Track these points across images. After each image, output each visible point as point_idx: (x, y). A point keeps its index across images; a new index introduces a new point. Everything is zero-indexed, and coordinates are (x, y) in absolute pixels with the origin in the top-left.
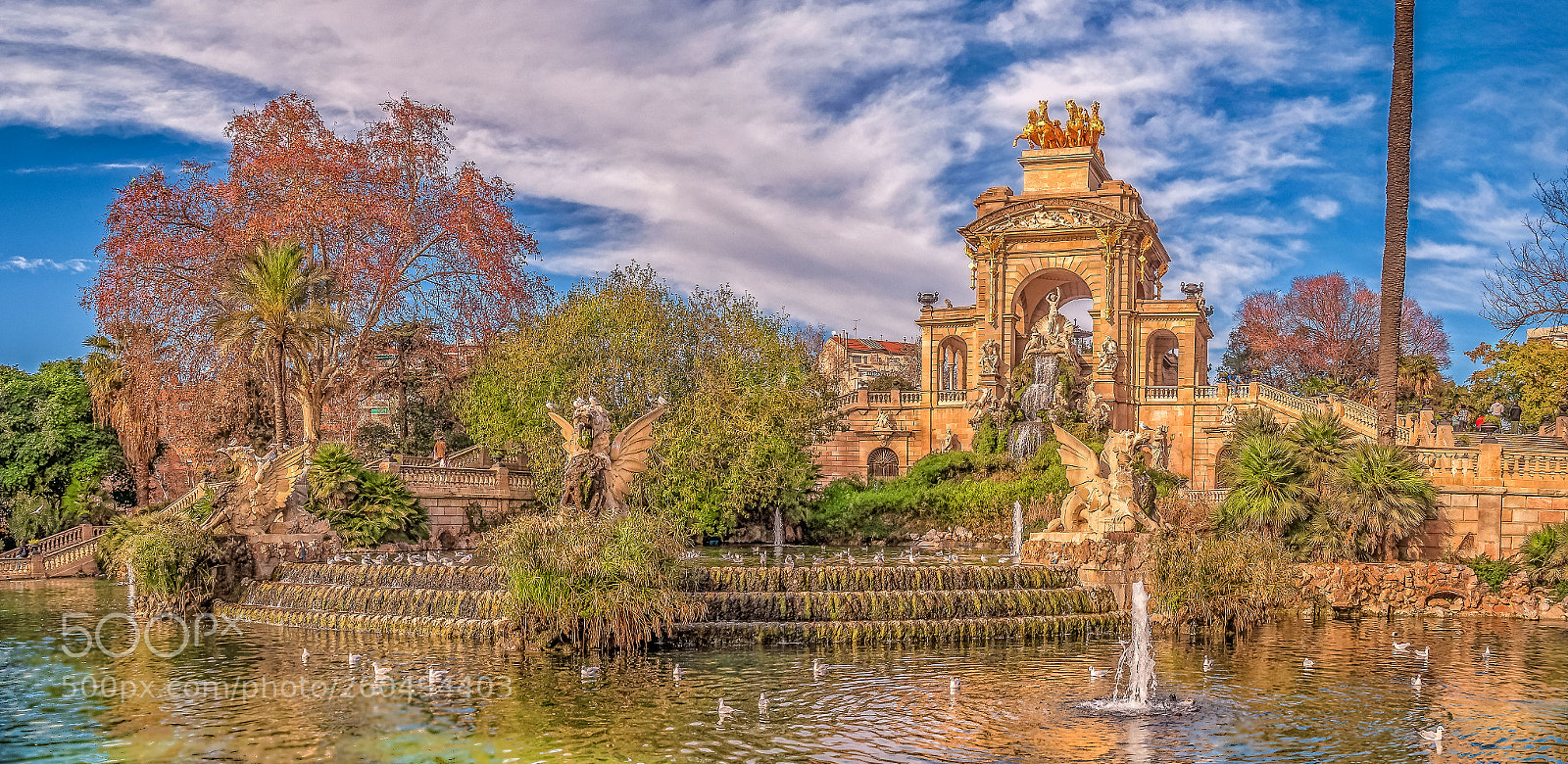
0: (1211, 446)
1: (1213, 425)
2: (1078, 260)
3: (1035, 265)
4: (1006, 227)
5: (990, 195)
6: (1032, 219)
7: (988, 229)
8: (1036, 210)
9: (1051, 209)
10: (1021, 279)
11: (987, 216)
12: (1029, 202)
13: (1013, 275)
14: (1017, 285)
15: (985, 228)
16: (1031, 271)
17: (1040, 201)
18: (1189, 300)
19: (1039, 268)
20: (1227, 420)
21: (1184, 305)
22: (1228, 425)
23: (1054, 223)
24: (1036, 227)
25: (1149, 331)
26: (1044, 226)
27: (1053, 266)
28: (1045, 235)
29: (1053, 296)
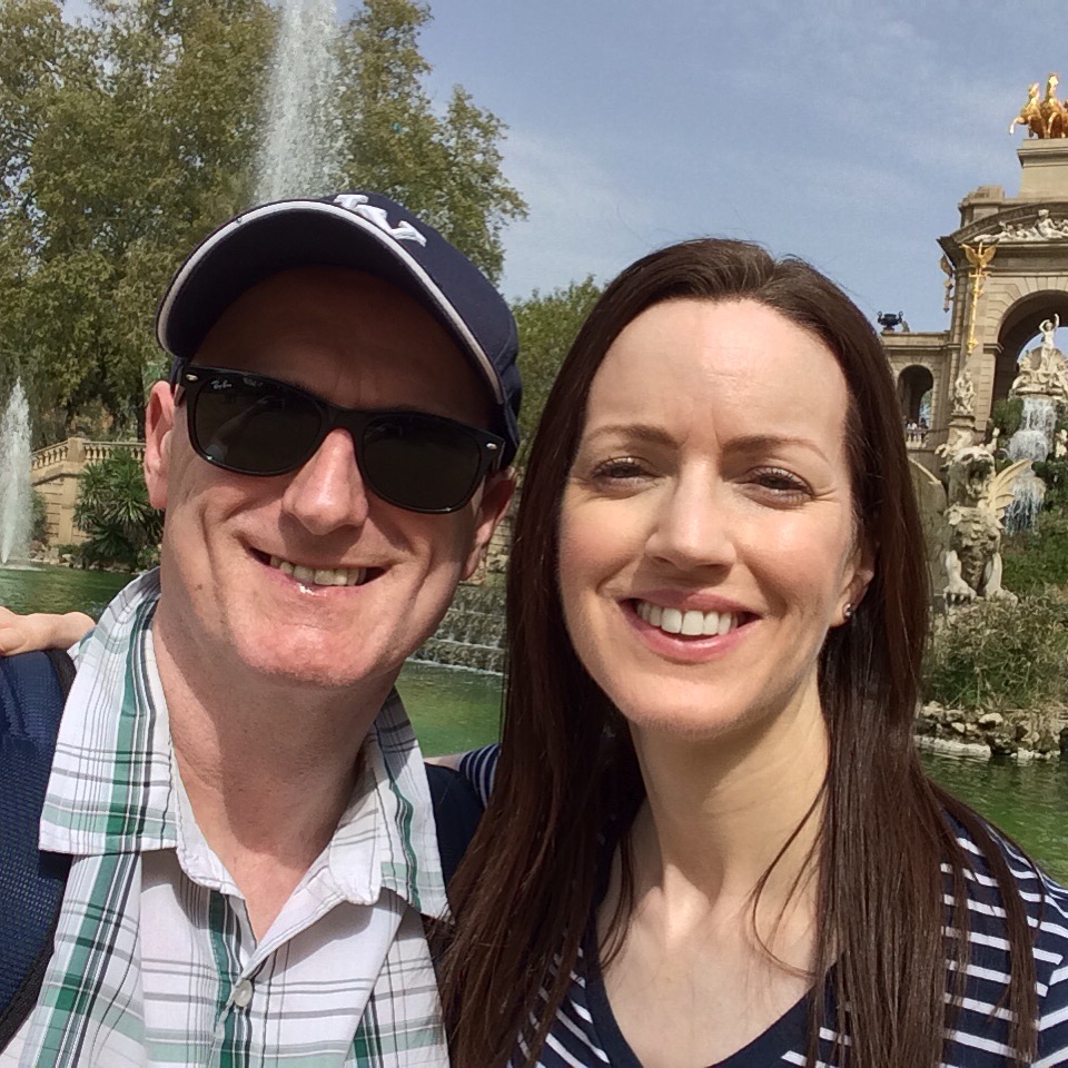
3: (1028, 285)
4: (1002, 237)
5: (981, 195)
6: (1034, 230)
7: (976, 239)
8: (1039, 218)
9: (1057, 217)
10: (1010, 303)
11: (976, 224)
12: (1031, 207)
13: (999, 297)
14: (1004, 309)
15: (972, 238)
16: (1024, 294)
17: (1042, 206)
19: (1034, 290)
23: (1060, 235)
24: (1039, 238)
26: (1049, 237)
27: (1052, 287)
28: (1046, 248)
29: (1049, 325)
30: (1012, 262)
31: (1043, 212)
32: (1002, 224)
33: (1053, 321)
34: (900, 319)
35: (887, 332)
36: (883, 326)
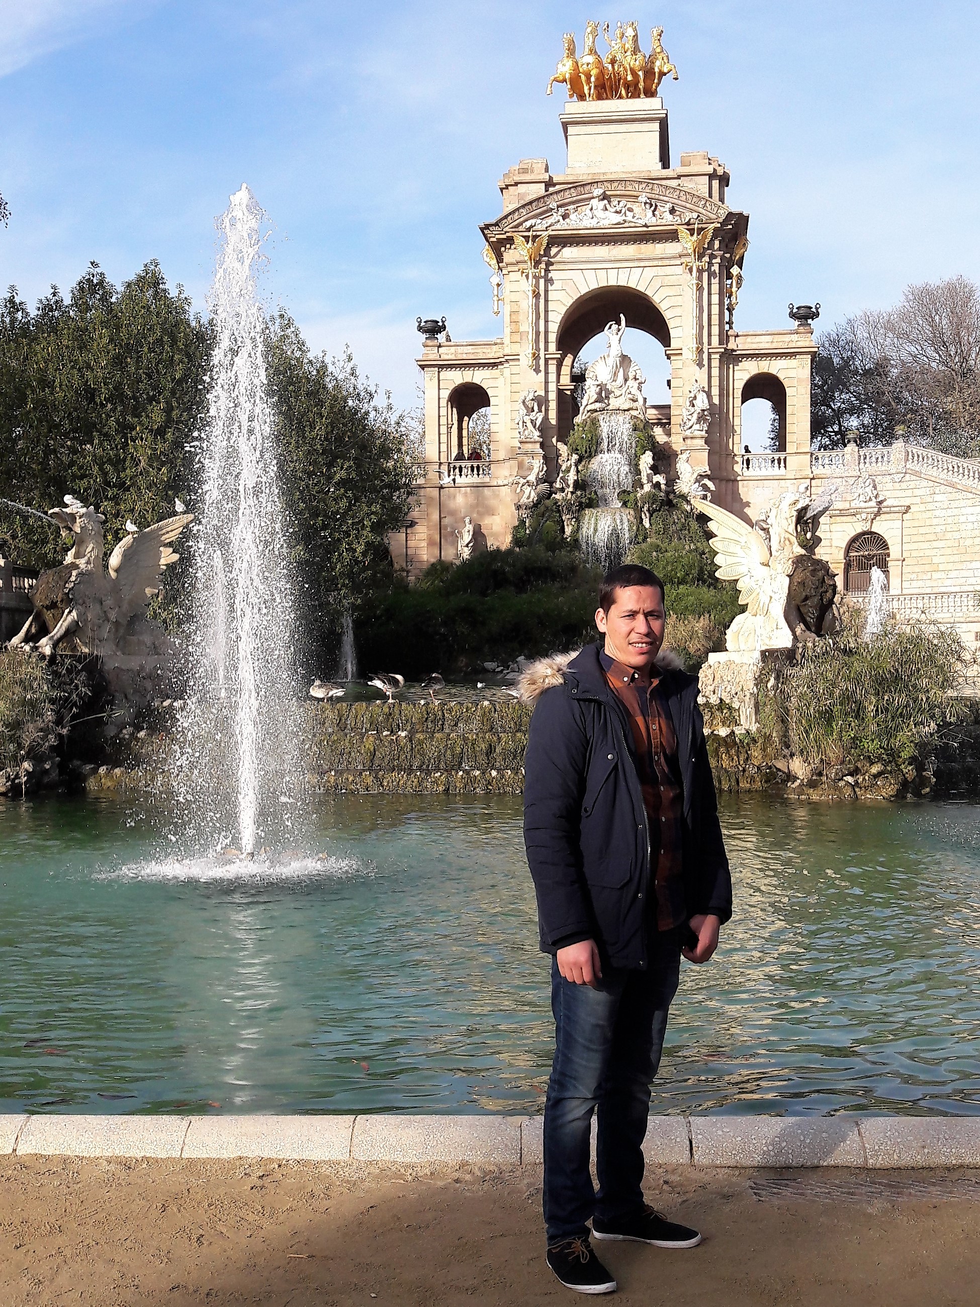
0: (837, 536)
2: (651, 273)
4: (553, 222)
5: (525, 171)
6: (587, 212)
7: (527, 225)
8: (592, 198)
9: (614, 197)
10: (569, 302)
11: (524, 206)
12: (584, 185)
13: (558, 296)
14: (563, 310)
15: (520, 224)
16: (584, 290)
17: (595, 184)
18: (802, 329)
19: (594, 286)
20: (862, 498)
21: (795, 337)
22: (863, 505)
23: (619, 218)
24: (593, 224)
25: (746, 377)
26: (605, 223)
27: (612, 282)
28: (604, 235)
29: (615, 327)
31: (597, 192)
32: (553, 205)
33: (618, 323)
34: (444, 327)
35: (429, 342)
36: (424, 336)
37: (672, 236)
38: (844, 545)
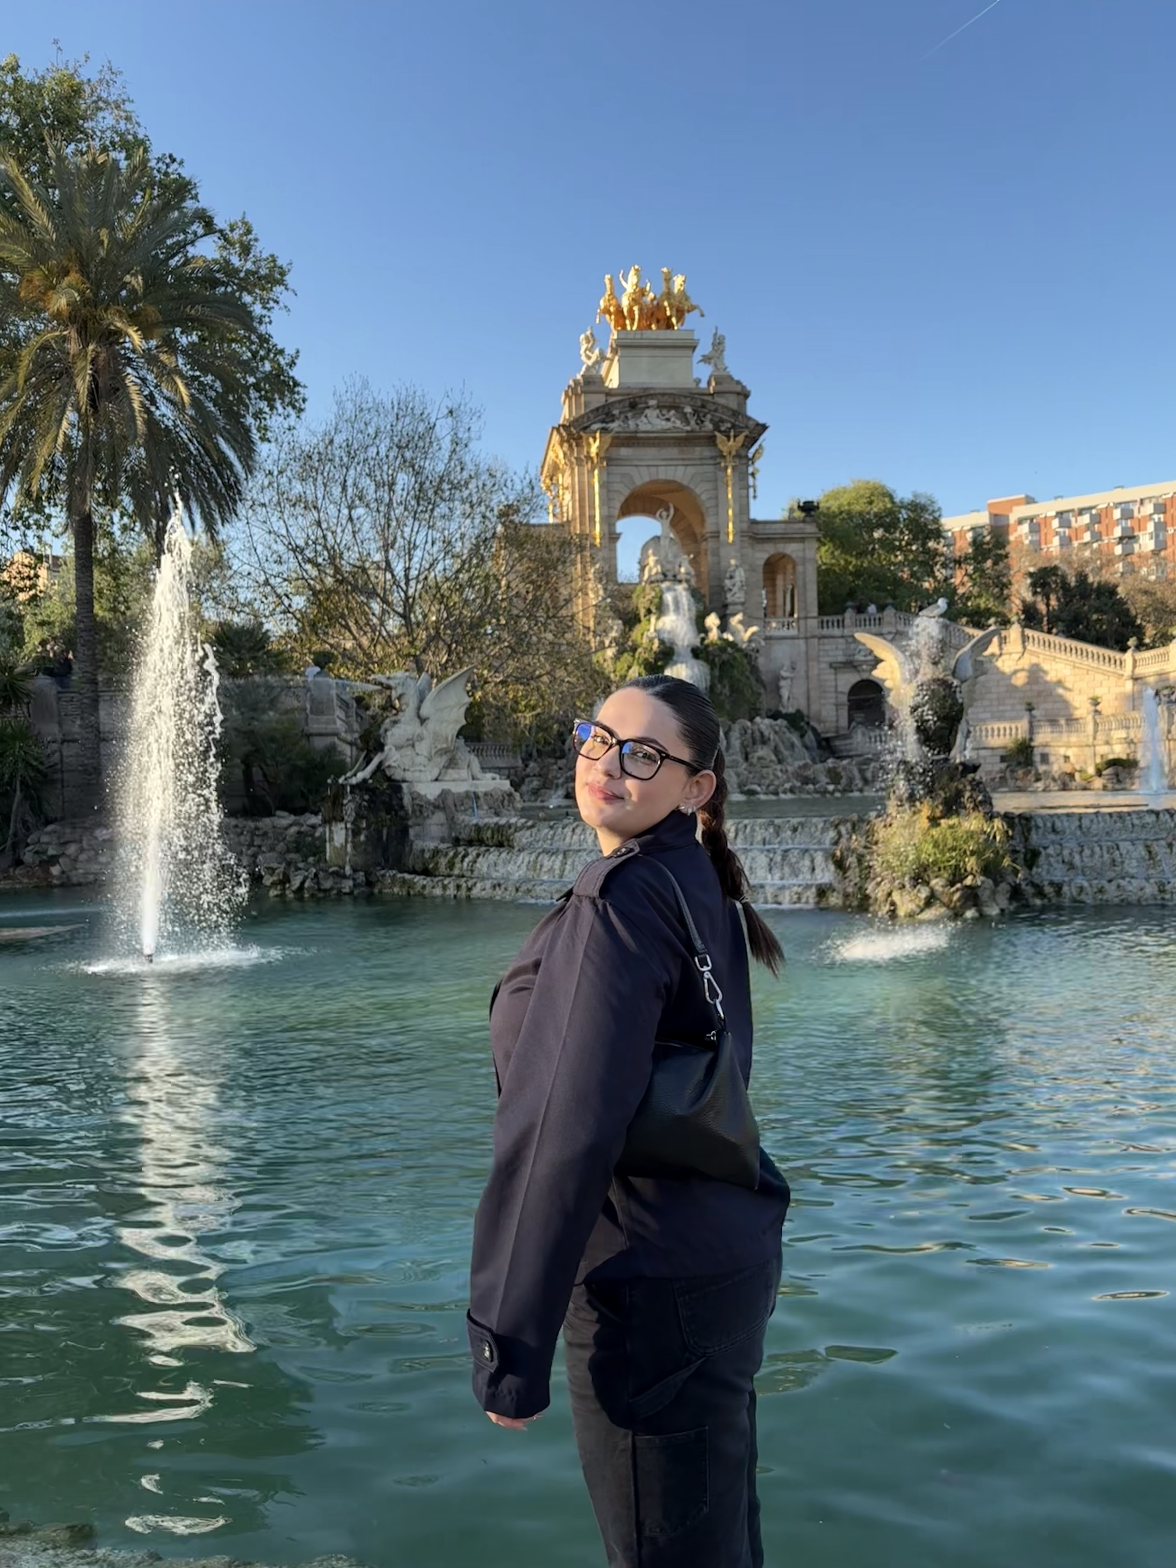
0: (840, 683)
1: (841, 659)
2: (691, 470)
3: (641, 477)
4: (614, 426)
6: (643, 418)
7: (595, 427)
8: (648, 407)
9: (664, 407)
10: (627, 492)
11: (592, 411)
12: (640, 397)
13: (617, 487)
14: (623, 499)
15: (589, 426)
16: (639, 482)
17: (652, 396)
18: (808, 519)
19: (647, 479)
20: (862, 653)
21: (801, 525)
22: (862, 658)
23: (669, 425)
24: (649, 428)
25: (766, 556)
26: (659, 428)
27: (662, 476)
28: (655, 438)
29: (664, 514)
30: (624, 452)
31: (652, 402)
32: (616, 412)
33: (667, 510)
37: (711, 440)
38: (847, 689)
